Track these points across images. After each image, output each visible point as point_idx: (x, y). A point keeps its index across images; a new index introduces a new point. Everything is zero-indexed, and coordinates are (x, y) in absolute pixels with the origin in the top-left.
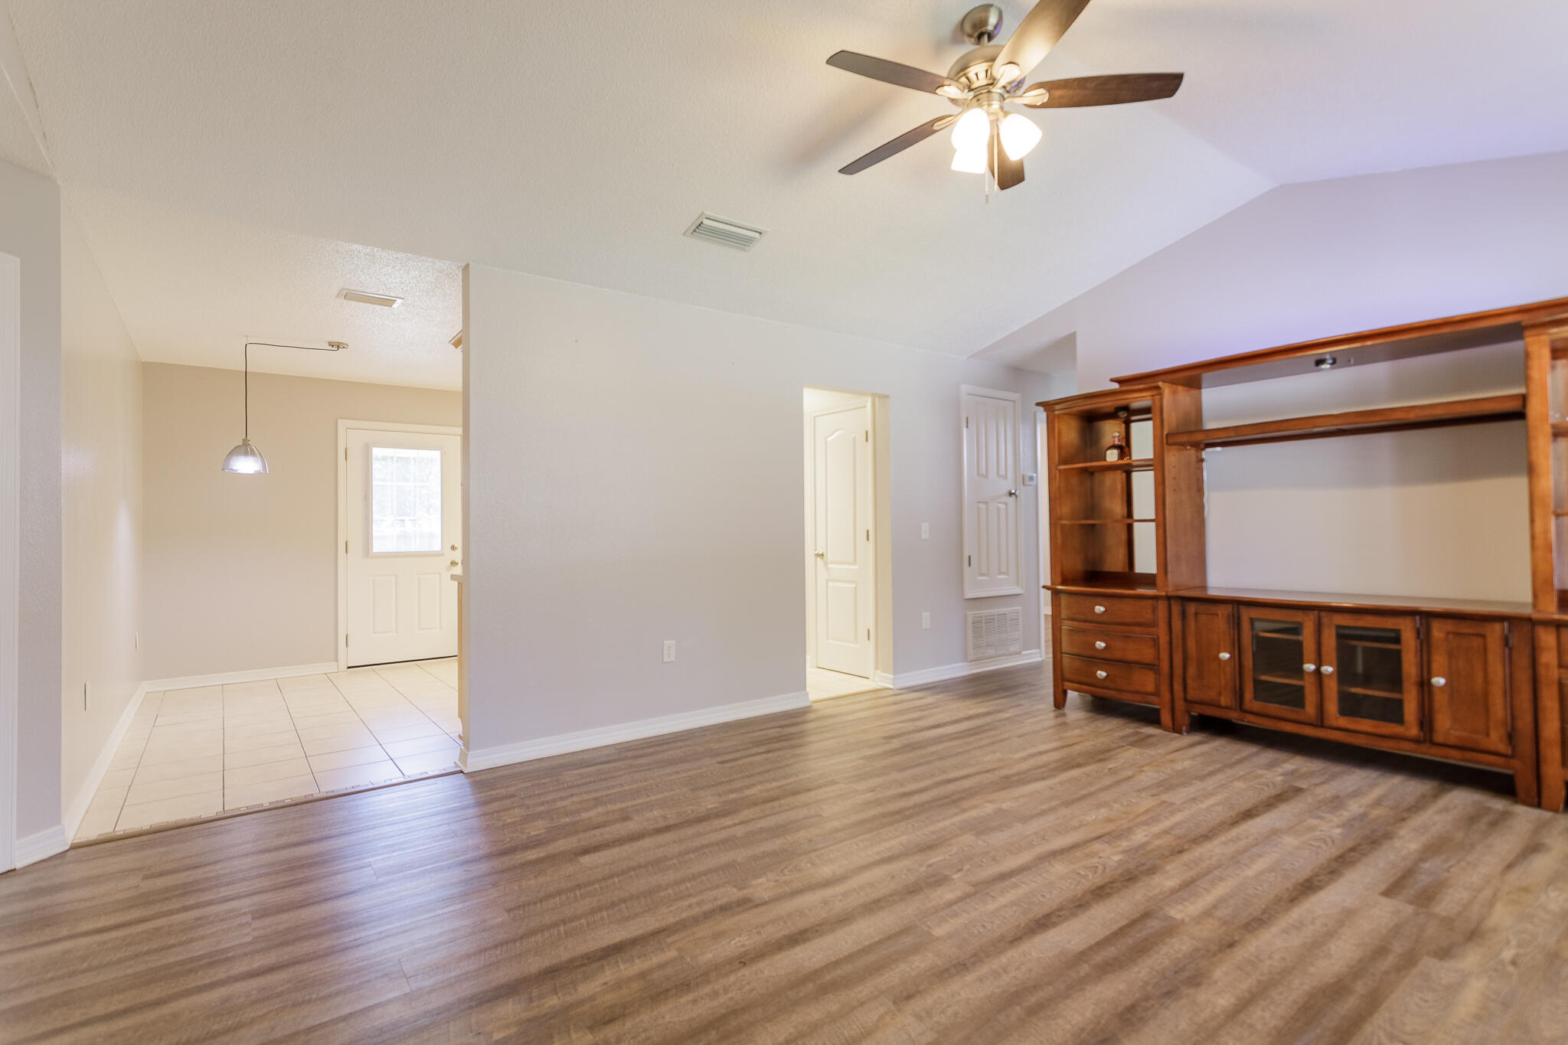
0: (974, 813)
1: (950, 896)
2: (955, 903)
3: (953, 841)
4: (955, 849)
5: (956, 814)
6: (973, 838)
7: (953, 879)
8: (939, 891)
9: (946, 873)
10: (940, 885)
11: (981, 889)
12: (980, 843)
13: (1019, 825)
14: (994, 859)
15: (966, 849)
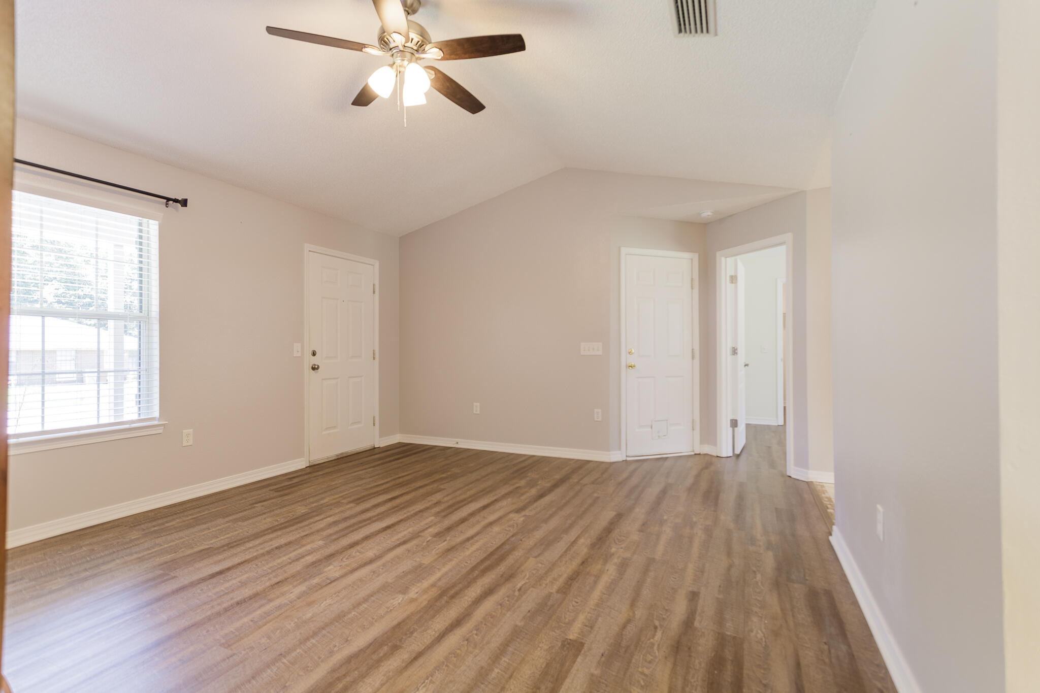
0: (426, 584)
1: (430, 530)
2: (427, 528)
3: (436, 557)
4: (433, 552)
5: (440, 579)
6: (423, 562)
7: (431, 536)
8: (436, 531)
9: (435, 539)
10: (436, 533)
11: (416, 535)
12: (418, 560)
13: (390, 580)
14: (409, 551)
15: (427, 554)
